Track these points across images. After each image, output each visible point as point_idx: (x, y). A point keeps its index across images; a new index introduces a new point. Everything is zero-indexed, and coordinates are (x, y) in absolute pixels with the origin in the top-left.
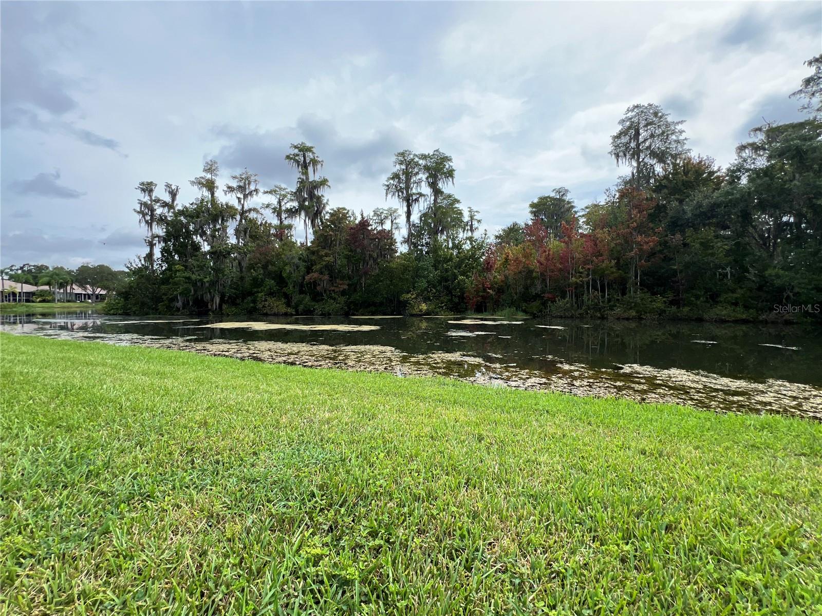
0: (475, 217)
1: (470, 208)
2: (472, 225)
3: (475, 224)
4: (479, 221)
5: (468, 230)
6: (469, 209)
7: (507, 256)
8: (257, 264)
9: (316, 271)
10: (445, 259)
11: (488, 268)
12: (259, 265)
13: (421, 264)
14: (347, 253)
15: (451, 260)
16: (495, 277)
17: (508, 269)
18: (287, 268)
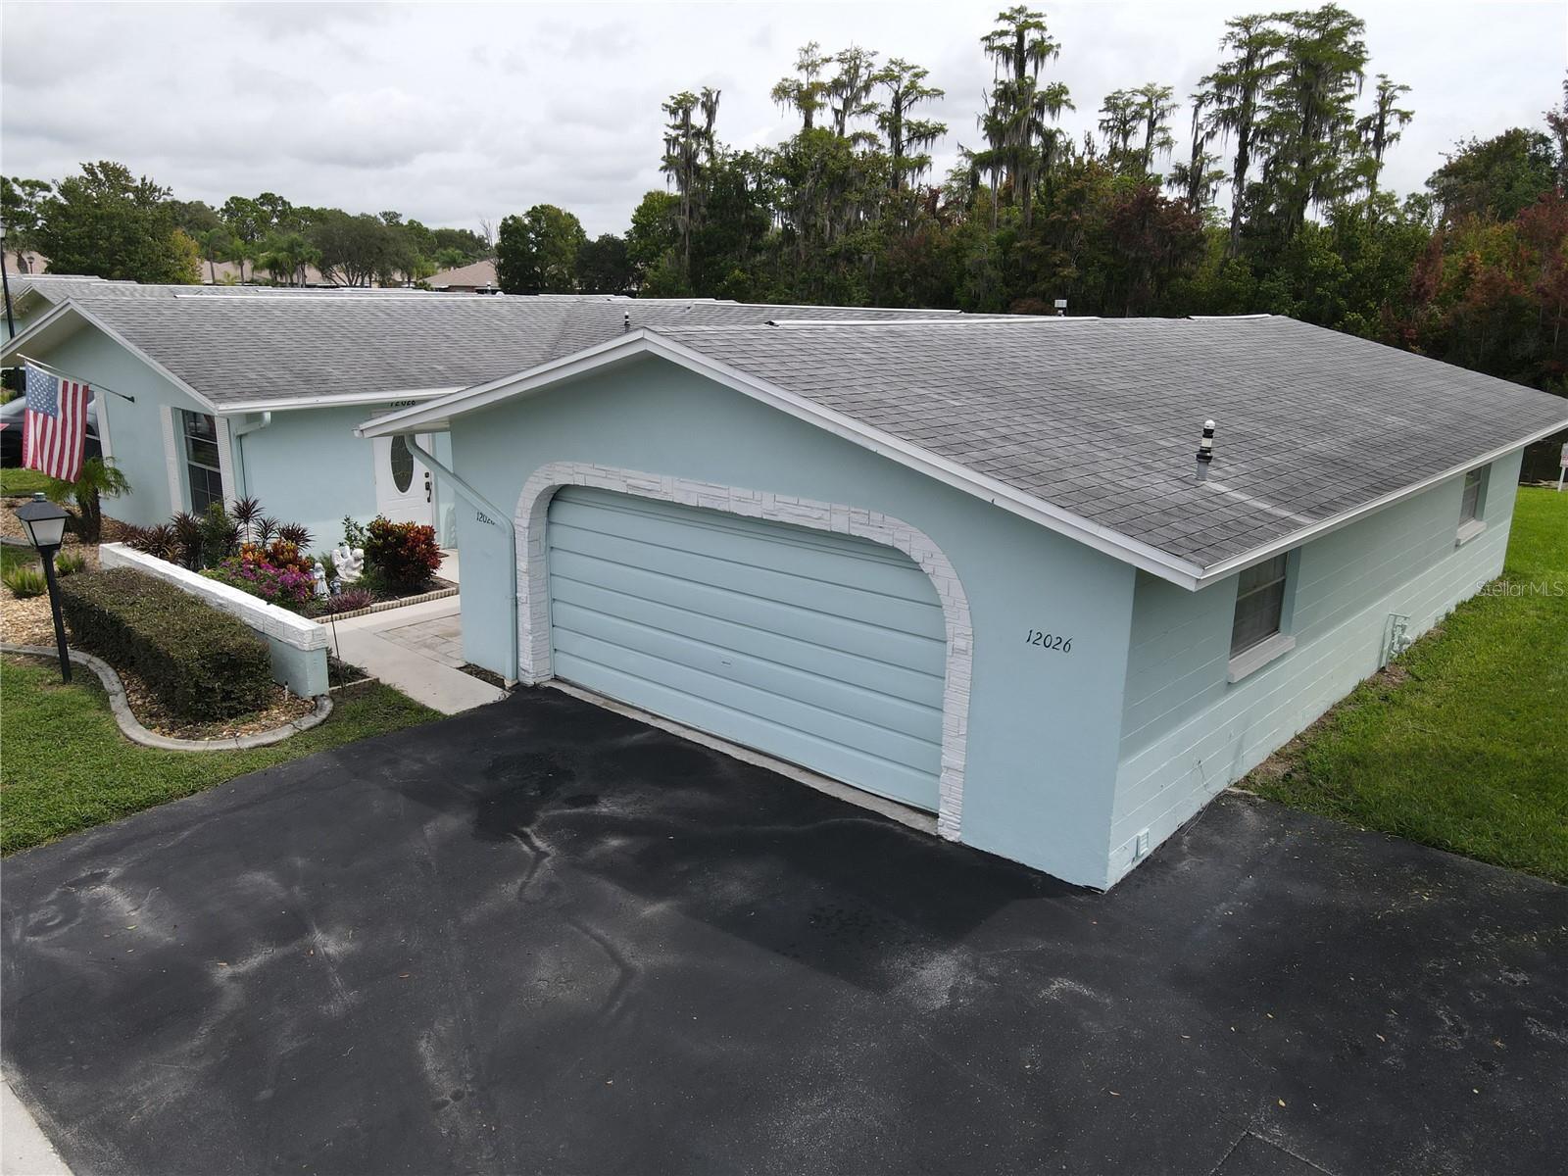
0: (1394, 105)
1: (1383, 76)
2: (1382, 124)
3: (1392, 125)
4: (1405, 116)
5: (1368, 142)
6: (1379, 82)
7: (1470, 266)
8: (904, 272)
9: (1034, 294)
10: (1321, 275)
11: (1419, 296)
12: (906, 274)
13: (1265, 285)
14: (1105, 259)
15: (1334, 276)
16: (1432, 316)
17: (1468, 300)
18: (971, 285)
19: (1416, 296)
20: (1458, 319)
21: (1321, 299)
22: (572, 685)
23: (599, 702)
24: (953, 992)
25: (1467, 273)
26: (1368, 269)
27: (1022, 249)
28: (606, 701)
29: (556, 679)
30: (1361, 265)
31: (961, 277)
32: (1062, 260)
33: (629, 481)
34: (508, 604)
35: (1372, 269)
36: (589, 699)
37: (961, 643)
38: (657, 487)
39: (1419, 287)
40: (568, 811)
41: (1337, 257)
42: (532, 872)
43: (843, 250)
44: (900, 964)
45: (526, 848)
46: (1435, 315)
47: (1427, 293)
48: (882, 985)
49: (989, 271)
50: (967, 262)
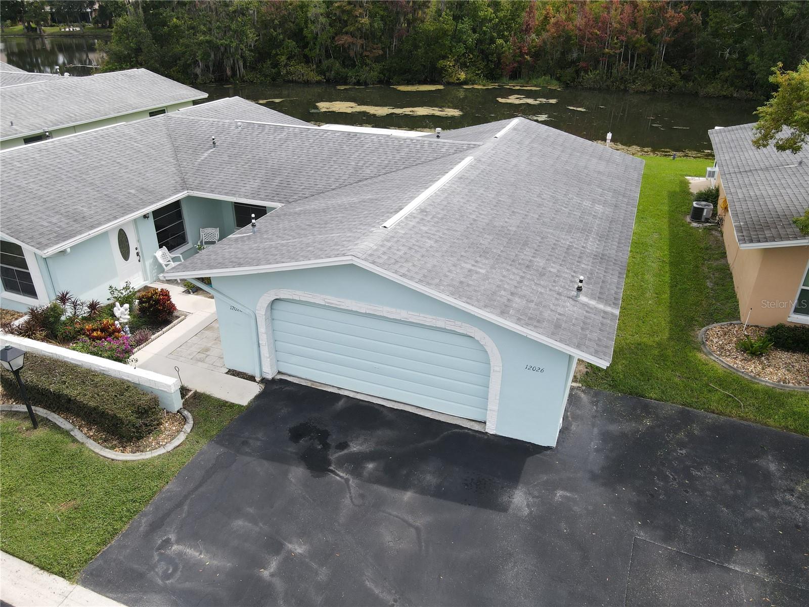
7: (548, 13)
8: (274, 20)
9: (347, 33)
10: (485, 20)
11: (527, 30)
12: (276, 21)
13: (460, 26)
14: (382, 13)
15: (491, 20)
16: (533, 40)
17: (548, 31)
18: (313, 28)
19: (526, 30)
20: (544, 42)
21: (485, 33)
22: (290, 375)
23: (309, 384)
24: (528, 505)
25: (546, 18)
26: (505, 16)
27: (338, 7)
28: (313, 383)
29: (279, 373)
30: (501, 14)
31: (306, 22)
32: (360, 14)
33: (326, 300)
34: (256, 346)
35: (507, 16)
36: (303, 383)
37: (497, 369)
38: (343, 304)
39: (527, 26)
40: (341, 453)
41: (491, 10)
42: (350, 490)
43: (239, 9)
44: (505, 499)
45: (338, 478)
46: (534, 40)
47: (531, 29)
48: (504, 509)
49: (322, 20)
50: (309, 15)
